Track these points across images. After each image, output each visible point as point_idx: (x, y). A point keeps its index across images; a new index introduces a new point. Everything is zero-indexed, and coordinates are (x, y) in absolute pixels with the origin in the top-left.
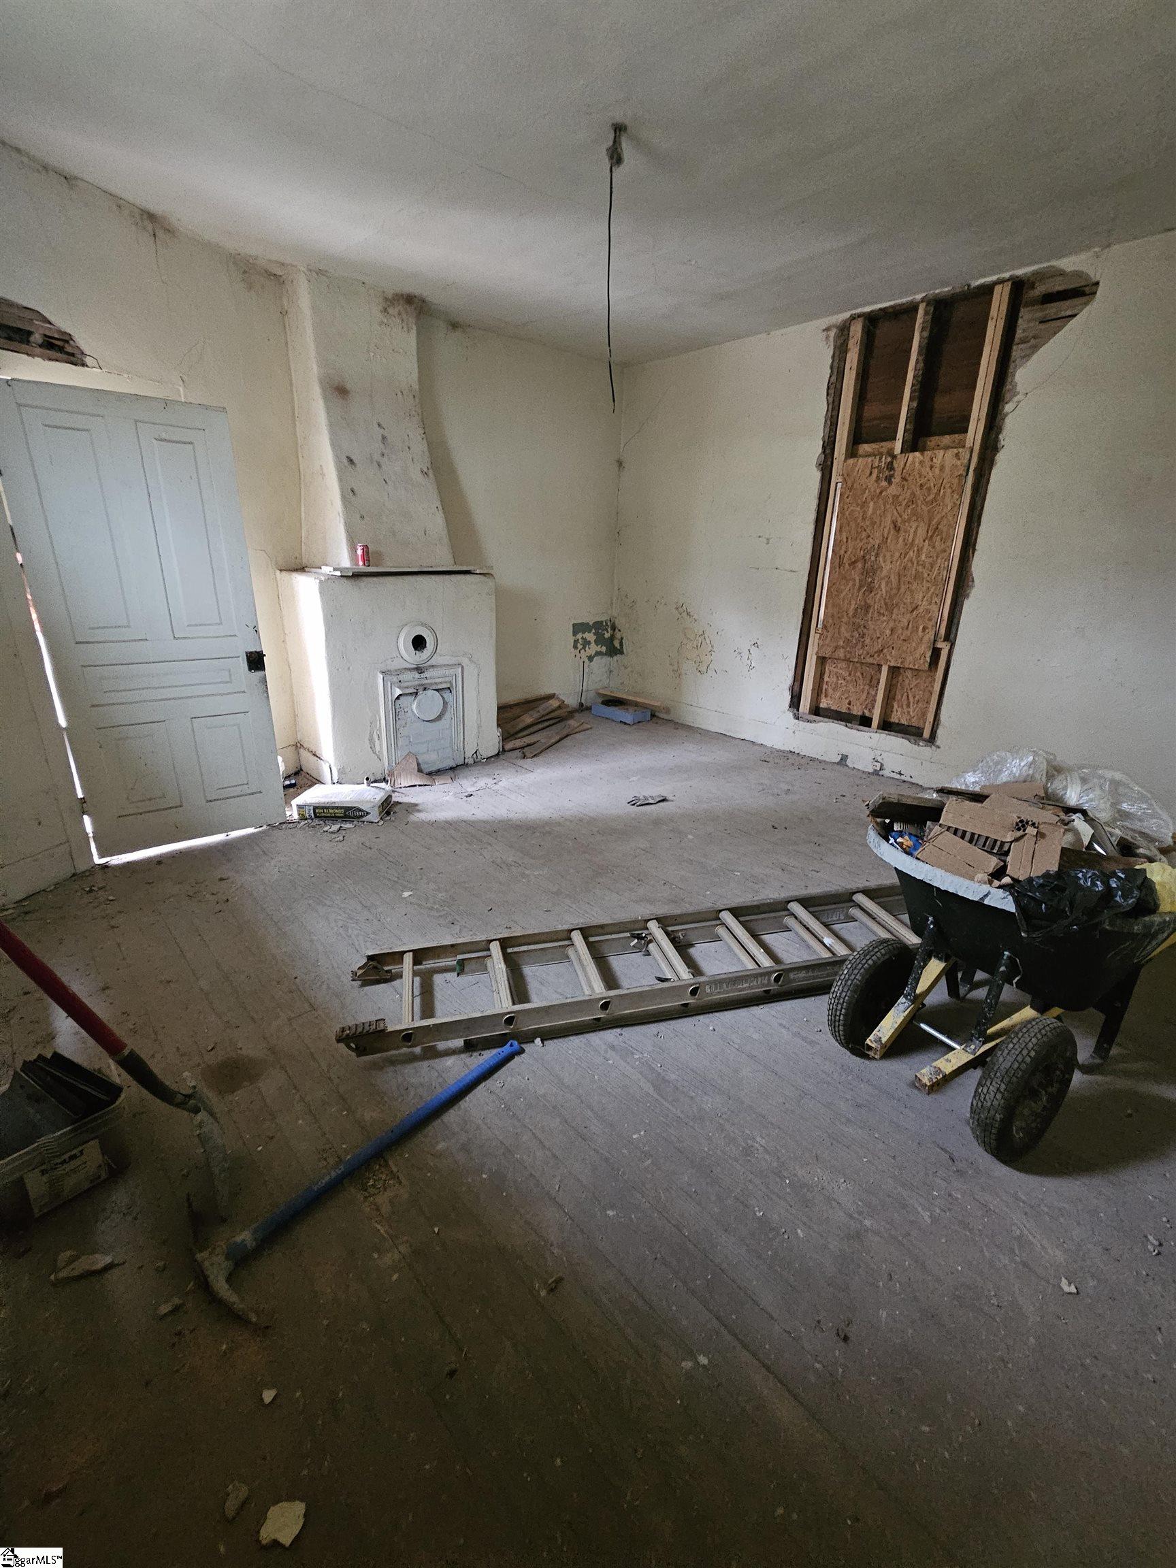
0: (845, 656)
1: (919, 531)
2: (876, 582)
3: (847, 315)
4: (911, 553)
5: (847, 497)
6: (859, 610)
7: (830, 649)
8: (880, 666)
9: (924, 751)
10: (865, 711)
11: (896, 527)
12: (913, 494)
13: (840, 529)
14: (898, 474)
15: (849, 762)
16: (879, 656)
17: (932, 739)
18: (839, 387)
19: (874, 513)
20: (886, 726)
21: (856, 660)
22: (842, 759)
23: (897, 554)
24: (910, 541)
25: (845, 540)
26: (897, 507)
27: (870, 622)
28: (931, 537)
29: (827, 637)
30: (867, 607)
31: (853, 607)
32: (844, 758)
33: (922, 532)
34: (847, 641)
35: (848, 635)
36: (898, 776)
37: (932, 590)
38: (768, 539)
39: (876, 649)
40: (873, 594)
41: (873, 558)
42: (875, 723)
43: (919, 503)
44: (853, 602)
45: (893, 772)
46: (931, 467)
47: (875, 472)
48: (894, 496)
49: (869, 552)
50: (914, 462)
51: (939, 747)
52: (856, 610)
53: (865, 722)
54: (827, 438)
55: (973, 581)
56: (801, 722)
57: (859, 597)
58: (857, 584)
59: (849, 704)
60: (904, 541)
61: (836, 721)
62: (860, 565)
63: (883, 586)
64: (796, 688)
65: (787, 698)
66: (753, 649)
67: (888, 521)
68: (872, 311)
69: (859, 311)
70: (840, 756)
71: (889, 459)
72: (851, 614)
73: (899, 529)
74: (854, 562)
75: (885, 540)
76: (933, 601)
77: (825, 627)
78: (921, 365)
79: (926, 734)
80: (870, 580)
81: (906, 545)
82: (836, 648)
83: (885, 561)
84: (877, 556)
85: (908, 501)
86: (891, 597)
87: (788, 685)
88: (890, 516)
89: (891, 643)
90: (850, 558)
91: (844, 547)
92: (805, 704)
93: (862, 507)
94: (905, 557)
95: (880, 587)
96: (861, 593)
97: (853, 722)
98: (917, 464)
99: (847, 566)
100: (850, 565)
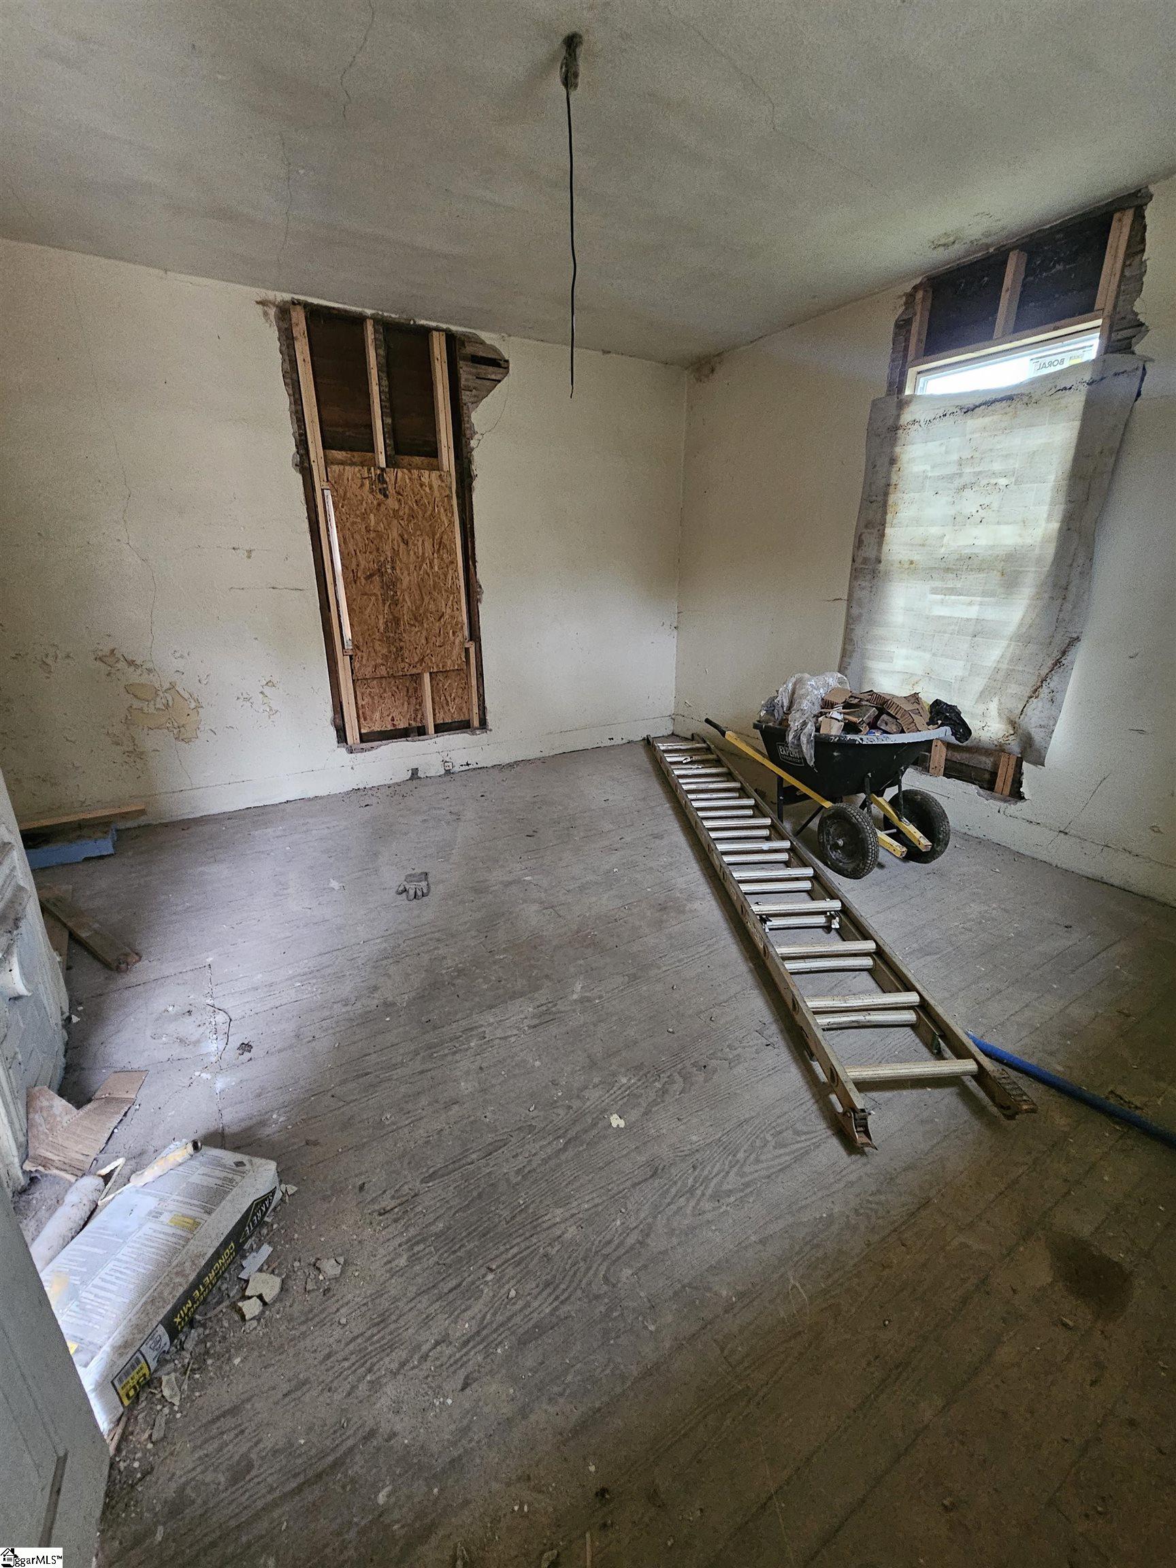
1: (426, 544)
2: (398, 593)
3: (287, 297)
4: (425, 565)
5: (342, 507)
6: (389, 624)
7: (370, 669)
8: (417, 678)
9: (481, 737)
10: (411, 722)
11: (403, 539)
12: (411, 509)
13: (343, 541)
14: (391, 490)
15: (420, 774)
16: (421, 665)
17: (483, 724)
18: (294, 376)
19: (377, 523)
20: (440, 729)
21: (401, 673)
22: (413, 774)
23: (412, 567)
24: (421, 554)
25: (353, 553)
26: (400, 521)
27: (404, 635)
28: (439, 550)
29: (362, 658)
30: (397, 621)
31: (381, 621)
32: (415, 772)
33: (428, 545)
34: (385, 657)
35: (385, 651)
36: (467, 768)
37: (451, 598)
38: (250, 552)
39: (416, 660)
40: (399, 606)
41: (389, 571)
42: (431, 729)
43: (420, 518)
44: (381, 617)
45: (462, 765)
46: (421, 486)
47: (367, 482)
48: (393, 509)
49: (383, 564)
50: (402, 477)
51: (491, 730)
52: (386, 624)
53: (421, 731)
54: (297, 435)
55: (480, 587)
56: (356, 754)
57: (386, 612)
58: (380, 599)
59: (393, 720)
60: (415, 553)
61: (395, 740)
62: (377, 578)
63: (407, 597)
64: (339, 722)
65: (332, 734)
66: (267, 690)
67: (395, 534)
69: (302, 298)
70: (410, 771)
71: (378, 472)
72: (382, 630)
73: (407, 543)
74: (371, 575)
75: (396, 552)
76: (455, 609)
77: (356, 647)
78: (385, 383)
79: (476, 723)
80: (392, 593)
81: (418, 558)
82: (376, 667)
83: (402, 574)
84: (393, 568)
85: (409, 515)
86: (417, 608)
87: (329, 720)
88: (395, 530)
89: (428, 651)
90: (364, 573)
91: (354, 560)
92: (352, 735)
93: (363, 519)
94: (420, 569)
95: (404, 600)
96: (387, 607)
97: (412, 735)
98: (408, 481)
99: (363, 581)
100: (367, 578)
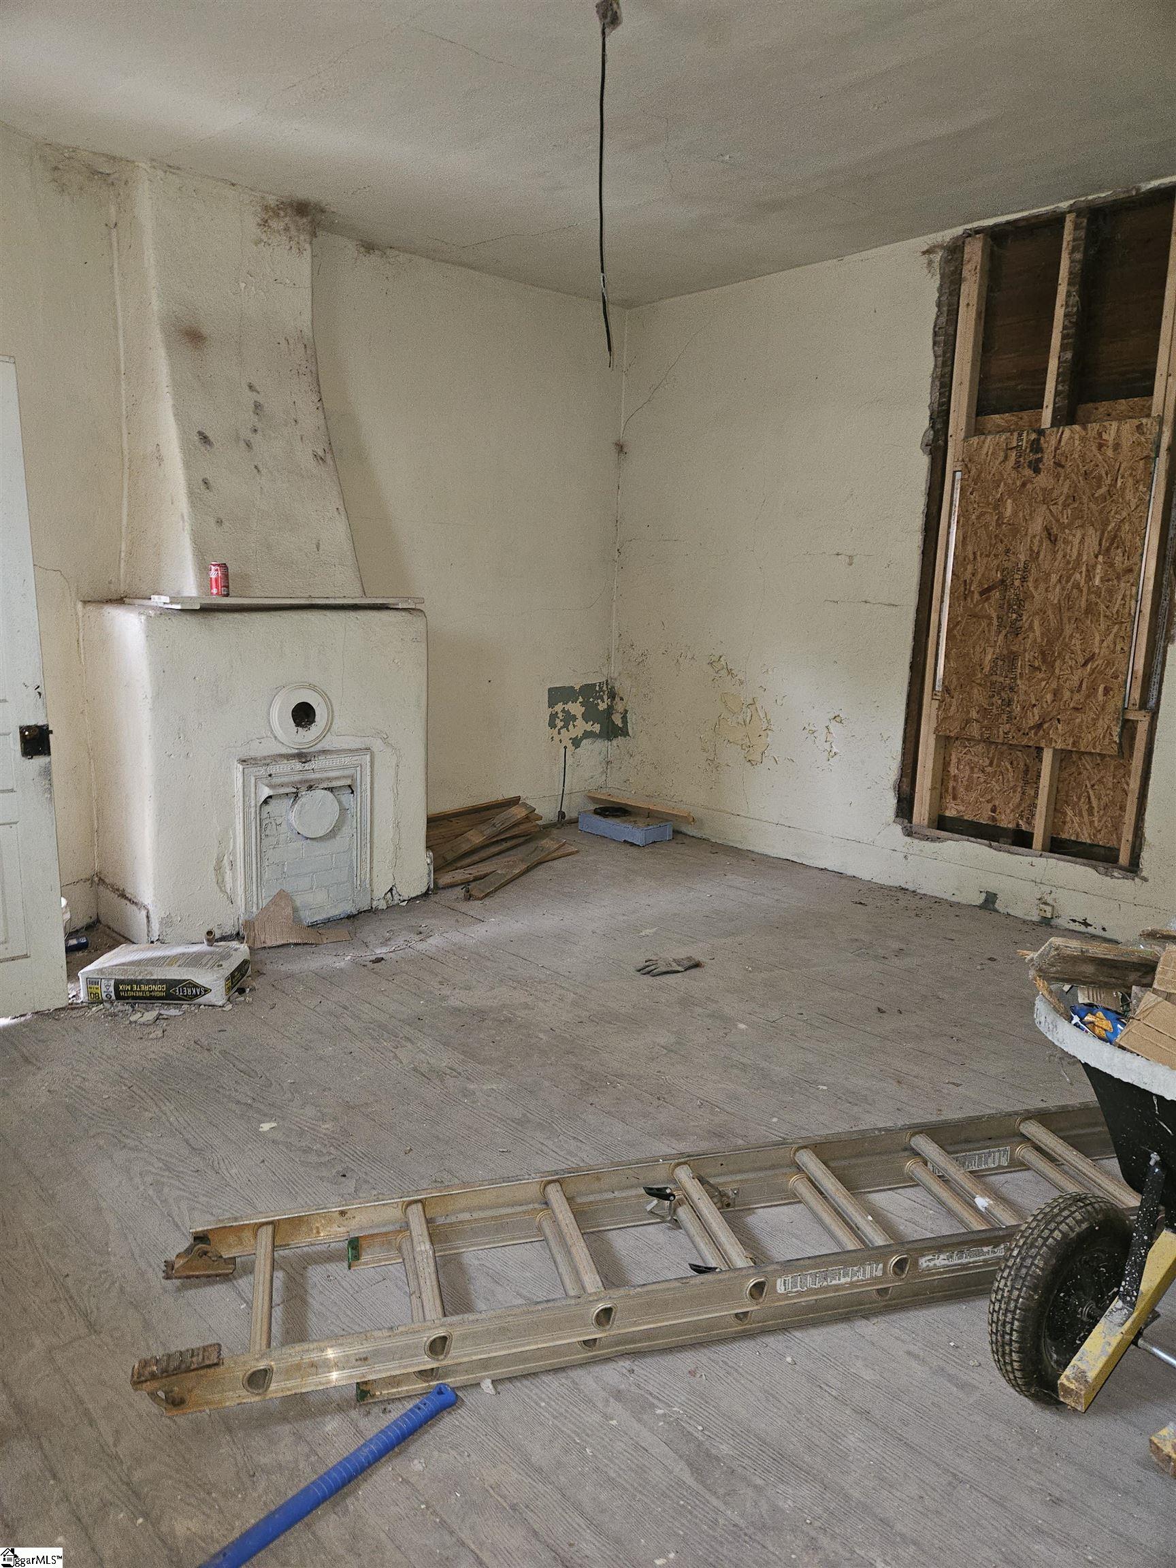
0: (982, 735)
1: (1088, 541)
2: (1024, 618)
3: (959, 231)
4: (1077, 576)
5: (972, 494)
6: (1000, 663)
7: (957, 724)
8: (1040, 750)
9: (1122, 885)
10: (1021, 822)
11: (1050, 534)
12: (1074, 486)
13: (963, 541)
14: (1048, 460)
15: (999, 905)
16: (1036, 734)
17: (1134, 866)
18: (951, 331)
19: (1015, 513)
20: (1058, 846)
21: (1000, 741)
22: (986, 900)
23: (1055, 578)
24: (1074, 557)
25: (971, 557)
26: (1051, 507)
27: (1019, 682)
28: (1107, 549)
29: (950, 705)
30: (1010, 659)
31: (989, 657)
32: (991, 899)
33: (1091, 543)
34: (984, 711)
35: (984, 702)
36: (1082, 928)
38: (851, 557)
39: (1031, 723)
40: (1020, 637)
41: (1017, 583)
42: (1038, 841)
43: (1085, 499)
44: (990, 650)
45: (1074, 921)
46: (1100, 446)
47: (1013, 455)
48: (1045, 490)
49: (1010, 574)
50: (1071, 438)
51: (1146, 880)
52: (995, 661)
53: (1022, 839)
54: (936, 405)
56: (916, 841)
57: (999, 643)
58: (995, 622)
59: (994, 810)
60: (1065, 556)
61: (972, 839)
62: (996, 594)
63: (1036, 624)
64: (905, 788)
65: (892, 801)
66: (834, 727)
67: (1037, 526)
68: (996, 225)
69: (976, 225)
70: (984, 895)
71: (1033, 436)
72: (987, 670)
73: (1056, 540)
74: (989, 589)
75: (1034, 556)
76: (1119, 648)
77: (946, 689)
78: (1075, 299)
79: (1124, 858)
80: (1014, 616)
81: (1068, 563)
82: (967, 722)
83: (1036, 588)
84: (1024, 579)
85: (1068, 497)
86: (1050, 643)
87: (892, 782)
88: (1040, 520)
89: (1055, 713)
90: (980, 584)
91: (970, 567)
92: (922, 811)
93: (996, 507)
94: (1067, 582)
95: (1031, 627)
96: (1001, 637)
97: (1001, 840)
98: (1077, 442)
99: (976, 596)
100: (981, 594)
